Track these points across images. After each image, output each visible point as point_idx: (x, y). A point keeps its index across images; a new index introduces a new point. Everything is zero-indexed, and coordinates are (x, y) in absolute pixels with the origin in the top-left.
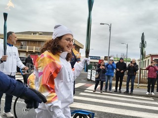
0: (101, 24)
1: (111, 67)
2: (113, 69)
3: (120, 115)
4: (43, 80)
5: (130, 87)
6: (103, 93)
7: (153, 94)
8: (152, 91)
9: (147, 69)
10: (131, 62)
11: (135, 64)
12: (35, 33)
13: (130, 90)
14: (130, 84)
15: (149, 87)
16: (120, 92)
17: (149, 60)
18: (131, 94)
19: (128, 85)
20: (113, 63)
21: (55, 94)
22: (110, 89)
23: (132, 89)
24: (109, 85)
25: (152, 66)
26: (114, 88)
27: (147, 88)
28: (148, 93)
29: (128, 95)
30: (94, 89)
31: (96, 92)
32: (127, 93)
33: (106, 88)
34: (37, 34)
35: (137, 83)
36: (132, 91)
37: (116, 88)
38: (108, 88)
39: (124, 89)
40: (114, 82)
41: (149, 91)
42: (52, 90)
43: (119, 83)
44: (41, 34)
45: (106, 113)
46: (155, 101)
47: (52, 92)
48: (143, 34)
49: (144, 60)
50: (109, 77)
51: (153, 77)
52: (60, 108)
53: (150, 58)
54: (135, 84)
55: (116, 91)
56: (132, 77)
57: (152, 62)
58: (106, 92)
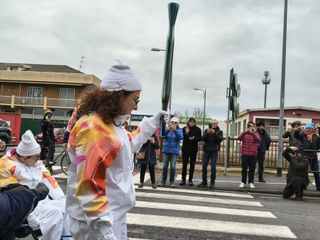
0: (153, 50)
1: (174, 135)
2: (177, 140)
3: (188, 230)
4: (85, 172)
5: (209, 174)
6: (158, 189)
7: (252, 186)
8: (251, 181)
9: (241, 138)
10: (210, 126)
11: (217, 129)
12: (14, 67)
13: (209, 180)
14: (209, 167)
15: (244, 173)
16: (191, 186)
17: (245, 121)
18: (212, 188)
19: (205, 171)
20: (178, 127)
21: (104, 199)
22: (172, 179)
23: (213, 178)
24: (169, 171)
25: (248, 133)
26: (179, 178)
27: (240, 175)
28: (242, 185)
29: (206, 190)
30: (138, 182)
31: (145, 188)
32: (203, 186)
33: (165, 178)
34: (20, 69)
35: (223, 165)
36: (213, 181)
37: (184, 178)
38: (168, 178)
39: (198, 180)
40: (179, 166)
41: (244, 181)
42: (101, 192)
43: (189, 166)
44: (27, 69)
45: (161, 228)
46: (255, 199)
47: (100, 196)
48: (232, 71)
49: (237, 121)
50: (170, 156)
51: (251, 154)
52: (110, 225)
53: (247, 118)
54: (218, 168)
55: (183, 184)
56: (211, 154)
57: (249, 126)
58: (164, 186)
